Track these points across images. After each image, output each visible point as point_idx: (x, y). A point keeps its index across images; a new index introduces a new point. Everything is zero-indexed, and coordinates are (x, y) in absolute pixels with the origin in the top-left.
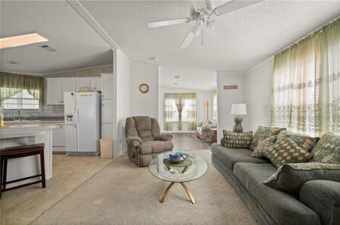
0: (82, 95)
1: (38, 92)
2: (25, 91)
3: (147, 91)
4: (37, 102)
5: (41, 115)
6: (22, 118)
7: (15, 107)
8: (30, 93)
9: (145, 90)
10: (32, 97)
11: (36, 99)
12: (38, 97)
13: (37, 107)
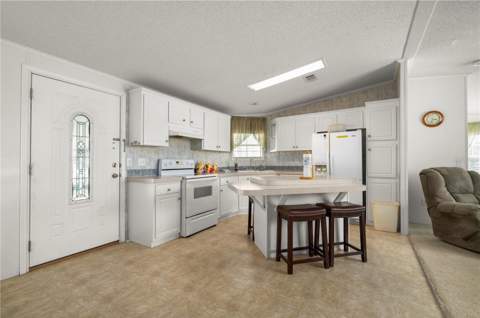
0: (340, 137)
1: (262, 135)
3: (440, 123)
8: (255, 137)
9: (435, 122)
10: (257, 143)
11: (261, 145)
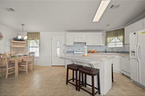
1: (121, 37)
2: (116, 38)
4: (122, 43)
5: (124, 51)
6: (114, 52)
7: (114, 46)
8: (118, 38)
10: (119, 41)
11: (121, 41)
12: (122, 41)
13: (122, 46)
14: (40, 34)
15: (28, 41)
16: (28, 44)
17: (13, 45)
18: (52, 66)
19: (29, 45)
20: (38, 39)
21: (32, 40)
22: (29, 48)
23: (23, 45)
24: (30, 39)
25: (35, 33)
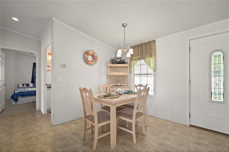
14: (157, 42)
15: (133, 62)
16: (133, 69)
17: (111, 72)
18: (191, 126)
19: (133, 71)
20: (151, 56)
21: (140, 59)
22: (133, 76)
23: (125, 72)
24: (135, 60)
25: (145, 43)
